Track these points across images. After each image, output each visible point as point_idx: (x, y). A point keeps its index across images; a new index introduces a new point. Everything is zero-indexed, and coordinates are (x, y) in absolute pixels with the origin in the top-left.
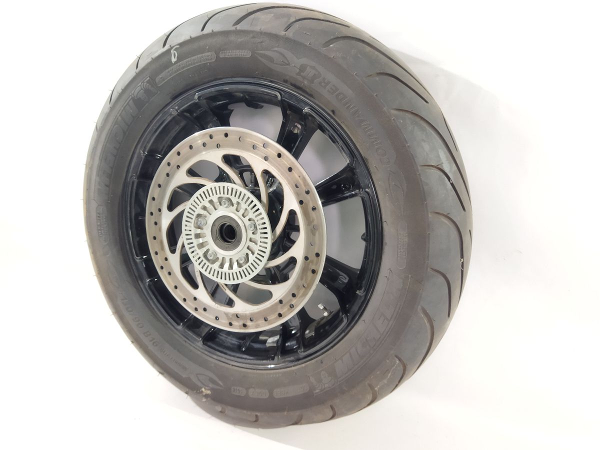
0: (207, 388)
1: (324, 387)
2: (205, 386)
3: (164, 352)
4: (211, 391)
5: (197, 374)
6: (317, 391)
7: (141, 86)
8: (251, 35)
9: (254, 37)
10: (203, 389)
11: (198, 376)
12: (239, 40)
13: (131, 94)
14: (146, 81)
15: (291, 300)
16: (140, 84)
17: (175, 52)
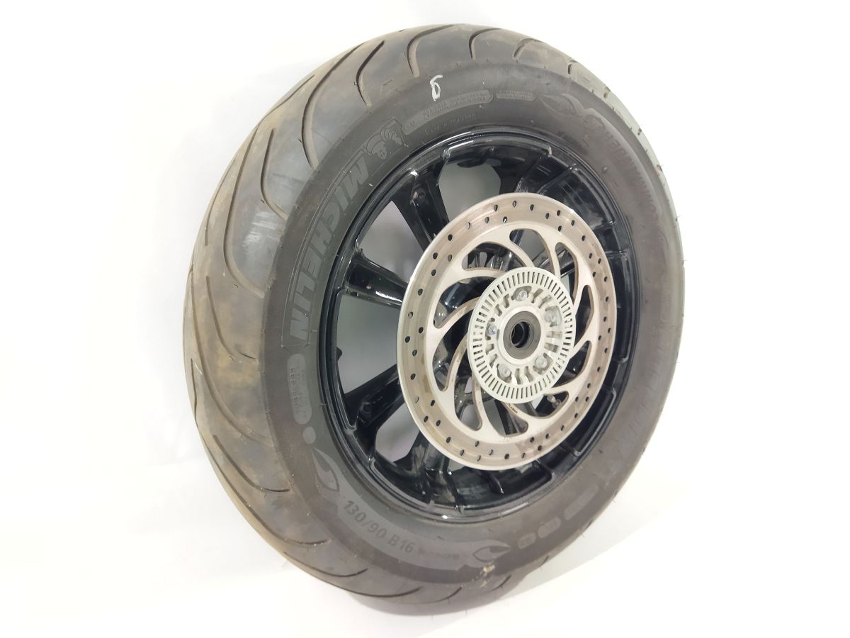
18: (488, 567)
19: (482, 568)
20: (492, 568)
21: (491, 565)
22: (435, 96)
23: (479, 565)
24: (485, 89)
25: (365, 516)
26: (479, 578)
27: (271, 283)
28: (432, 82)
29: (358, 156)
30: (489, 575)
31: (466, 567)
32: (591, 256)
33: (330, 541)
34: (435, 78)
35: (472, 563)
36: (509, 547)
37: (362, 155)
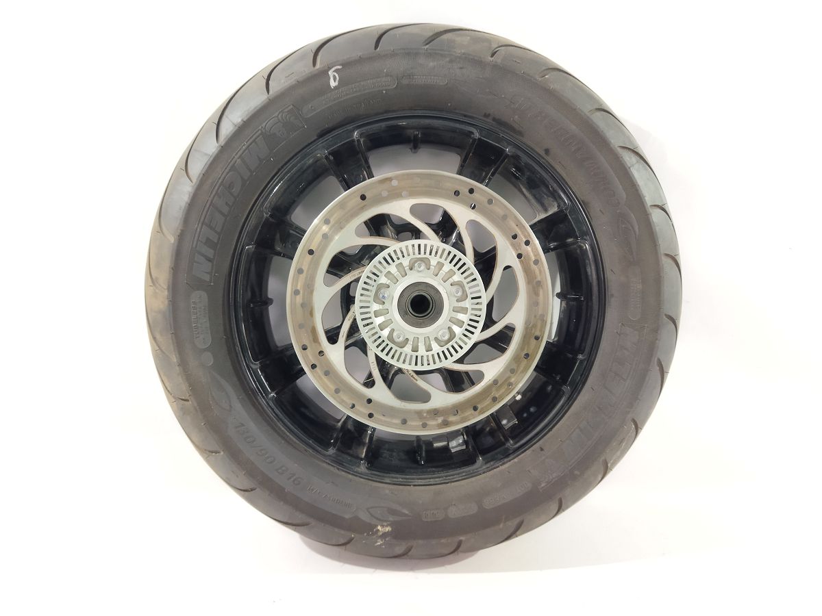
0: (385, 524)
1: (551, 477)
2: (382, 521)
3: (313, 490)
4: (392, 527)
5: (368, 509)
6: (543, 485)
7: (277, 117)
8: (448, 59)
9: (451, 61)
10: (379, 528)
11: (370, 510)
12: (431, 64)
13: (260, 128)
14: (286, 110)
15: (509, 377)
16: (276, 114)
17: (335, 74)
18: (383, 526)
19: (377, 526)
20: (388, 529)
21: (387, 526)
22: (333, 84)
23: (374, 522)
24: (387, 75)
25: (254, 441)
26: (373, 534)
27: (179, 231)
28: (331, 73)
29: (257, 134)
30: (385, 535)
31: (357, 518)
32: (515, 237)
33: (222, 453)
34: (333, 69)
35: (364, 516)
36: (410, 514)
37: (260, 134)
